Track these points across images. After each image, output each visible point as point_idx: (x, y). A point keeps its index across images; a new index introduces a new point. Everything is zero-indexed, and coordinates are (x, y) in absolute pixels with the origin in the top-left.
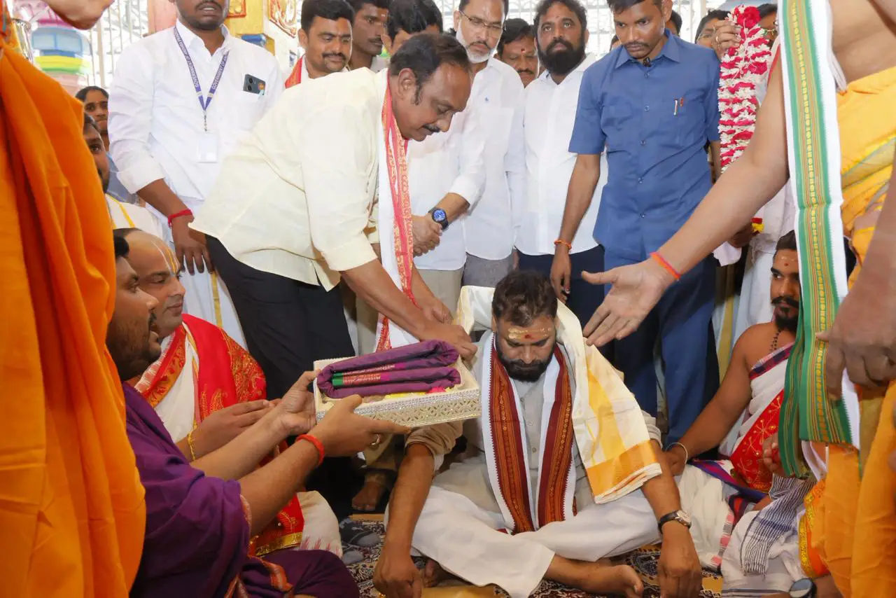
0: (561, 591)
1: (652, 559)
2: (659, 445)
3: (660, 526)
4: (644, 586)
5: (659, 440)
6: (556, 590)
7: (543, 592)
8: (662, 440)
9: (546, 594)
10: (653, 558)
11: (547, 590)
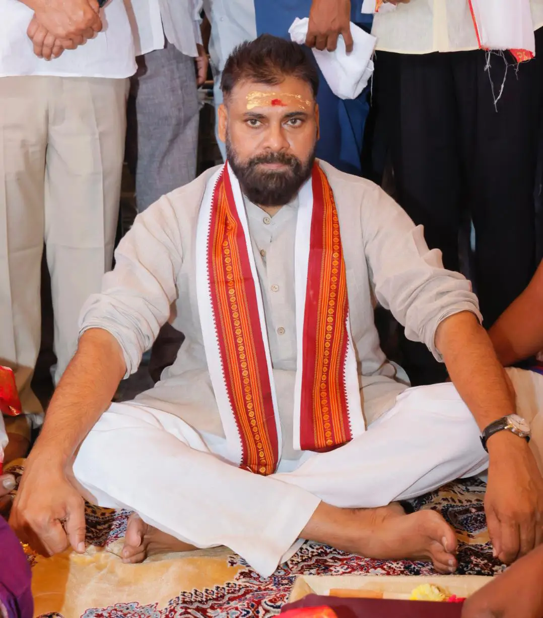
0: (332, 558)
1: (471, 512)
2: (477, 318)
3: (484, 441)
4: (460, 546)
5: (477, 311)
6: (325, 558)
7: (303, 561)
8: (481, 311)
9: (309, 563)
10: (473, 510)
11: (311, 558)
